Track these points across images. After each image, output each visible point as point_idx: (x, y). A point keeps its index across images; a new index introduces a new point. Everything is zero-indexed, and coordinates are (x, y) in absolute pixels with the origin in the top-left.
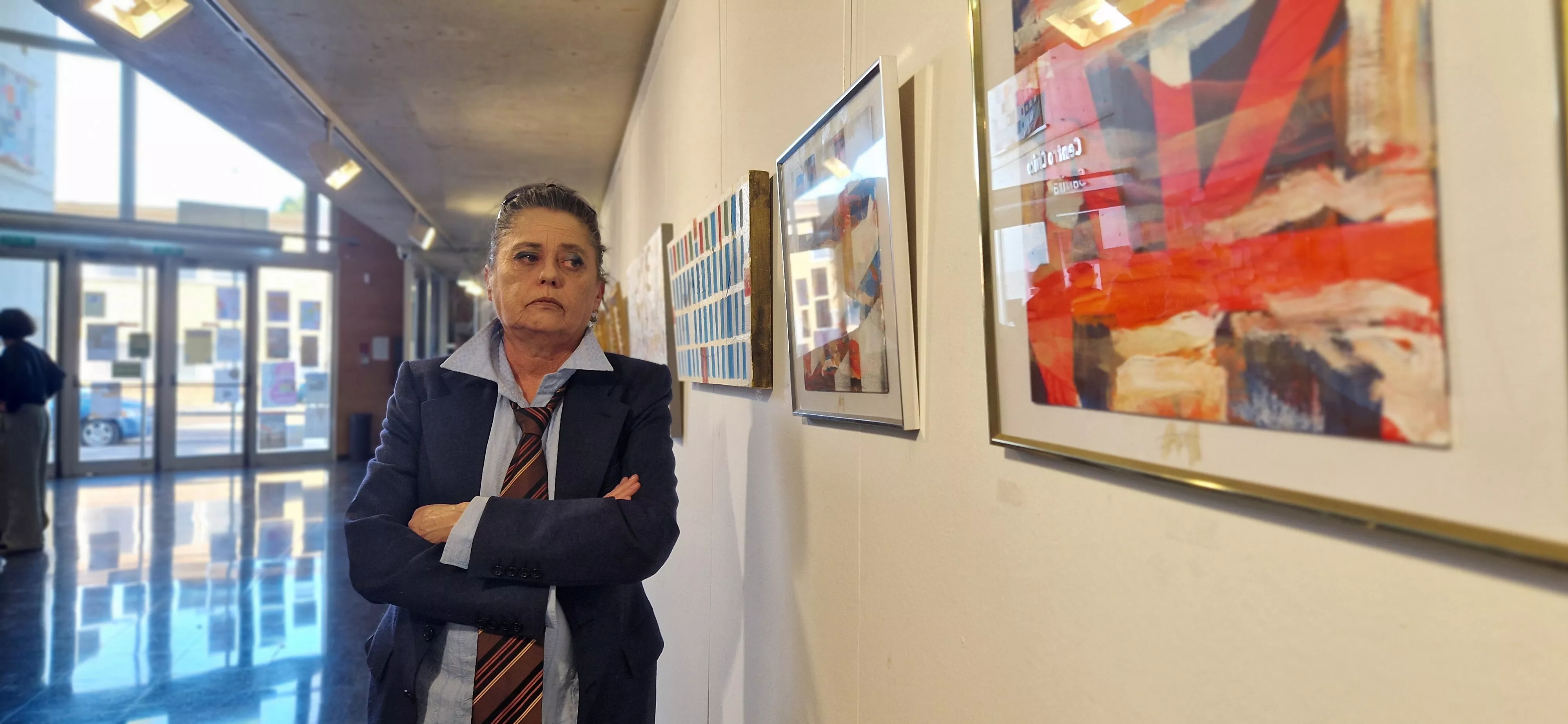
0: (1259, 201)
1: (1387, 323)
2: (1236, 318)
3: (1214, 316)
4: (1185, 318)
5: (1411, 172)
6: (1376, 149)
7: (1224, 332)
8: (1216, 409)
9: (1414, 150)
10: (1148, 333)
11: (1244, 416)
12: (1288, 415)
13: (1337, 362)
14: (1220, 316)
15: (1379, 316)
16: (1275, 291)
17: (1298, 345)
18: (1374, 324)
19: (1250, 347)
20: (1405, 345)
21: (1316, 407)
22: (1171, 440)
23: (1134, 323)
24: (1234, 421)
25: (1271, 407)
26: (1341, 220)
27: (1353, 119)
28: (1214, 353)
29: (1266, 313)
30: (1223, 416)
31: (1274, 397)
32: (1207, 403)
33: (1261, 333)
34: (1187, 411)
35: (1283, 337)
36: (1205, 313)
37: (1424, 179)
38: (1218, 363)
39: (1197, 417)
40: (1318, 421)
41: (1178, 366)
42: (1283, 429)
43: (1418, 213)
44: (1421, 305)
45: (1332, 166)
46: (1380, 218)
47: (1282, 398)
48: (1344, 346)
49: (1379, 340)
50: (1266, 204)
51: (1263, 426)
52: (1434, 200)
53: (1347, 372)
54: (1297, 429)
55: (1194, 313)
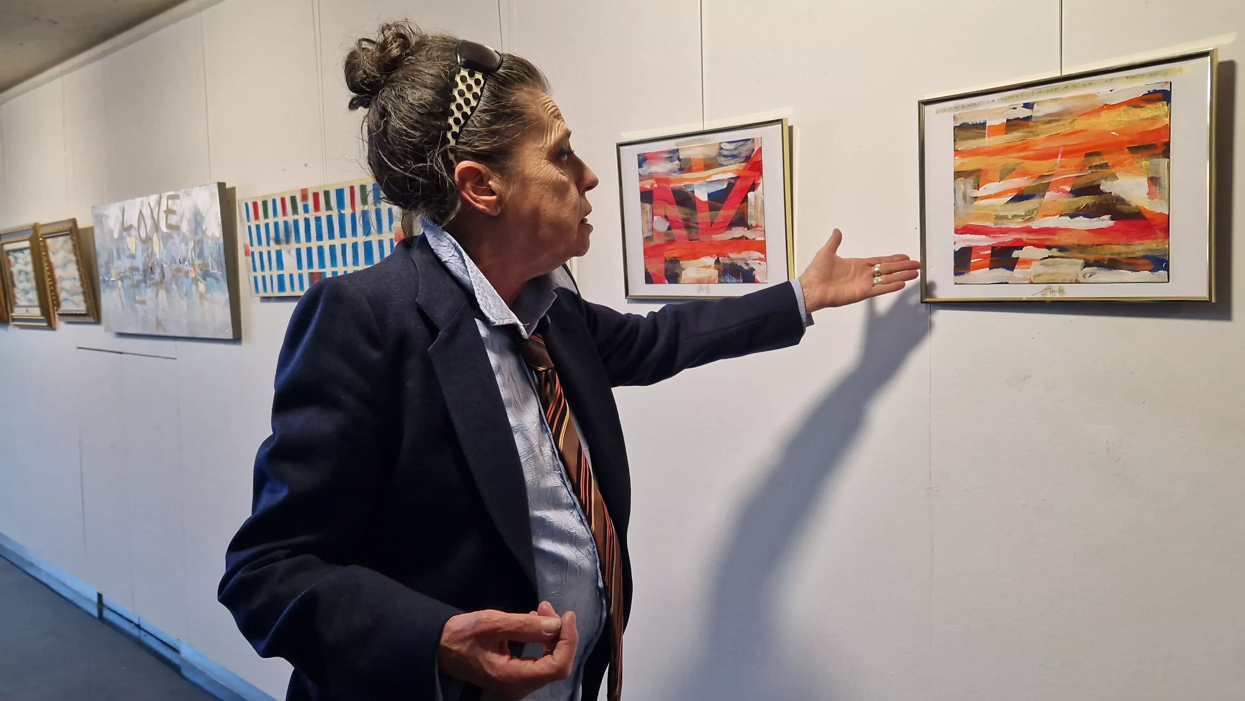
0: (727, 232)
1: (756, 260)
2: (720, 259)
3: (714, 258)
4: (705, 258)
5: (761, 231)
6: (754, 225)
7: (717, 261)
8: (715, 280)
9: (761, 227)
10: (693, 262)
11: (722, 281)
12: (734, 280)
13: (746, 268)
14: (716, 258)
15: (755, 258)
16: (731, 252)
17: (737, 264)
18: (753, 260)
19: (725, 264)
20: (760, 264)
21: (741, 278)
22: (700, 289)
23: (689, 259)
24: (720, 282)
25: (730, 279)
26: (747, 238)
27: (749, 218)
28: (714, 267)
29: (729, 257)
30: (717, 281)
31: (731, 276)
32: (712, 278)
33: (727, 261)
34: (706, 282)
35: (733, 262)
36: (712, 257)
37: (763, 232)
38: (715, 269)
39: (709, 282)
40: (741, 281)
41: (703, 270)
42: (733, 283)
43: (762, 239)
44: (763, 256)
45: (744, 227)
46: (755, 239)
47: (733, 276)
48: (747, 264)
49: (755, 263)
50: (729, 233)
51: (728, 283)
52: (765, 237)
53: (748, 270)
54: (737, 283)
55: (708, 257)
